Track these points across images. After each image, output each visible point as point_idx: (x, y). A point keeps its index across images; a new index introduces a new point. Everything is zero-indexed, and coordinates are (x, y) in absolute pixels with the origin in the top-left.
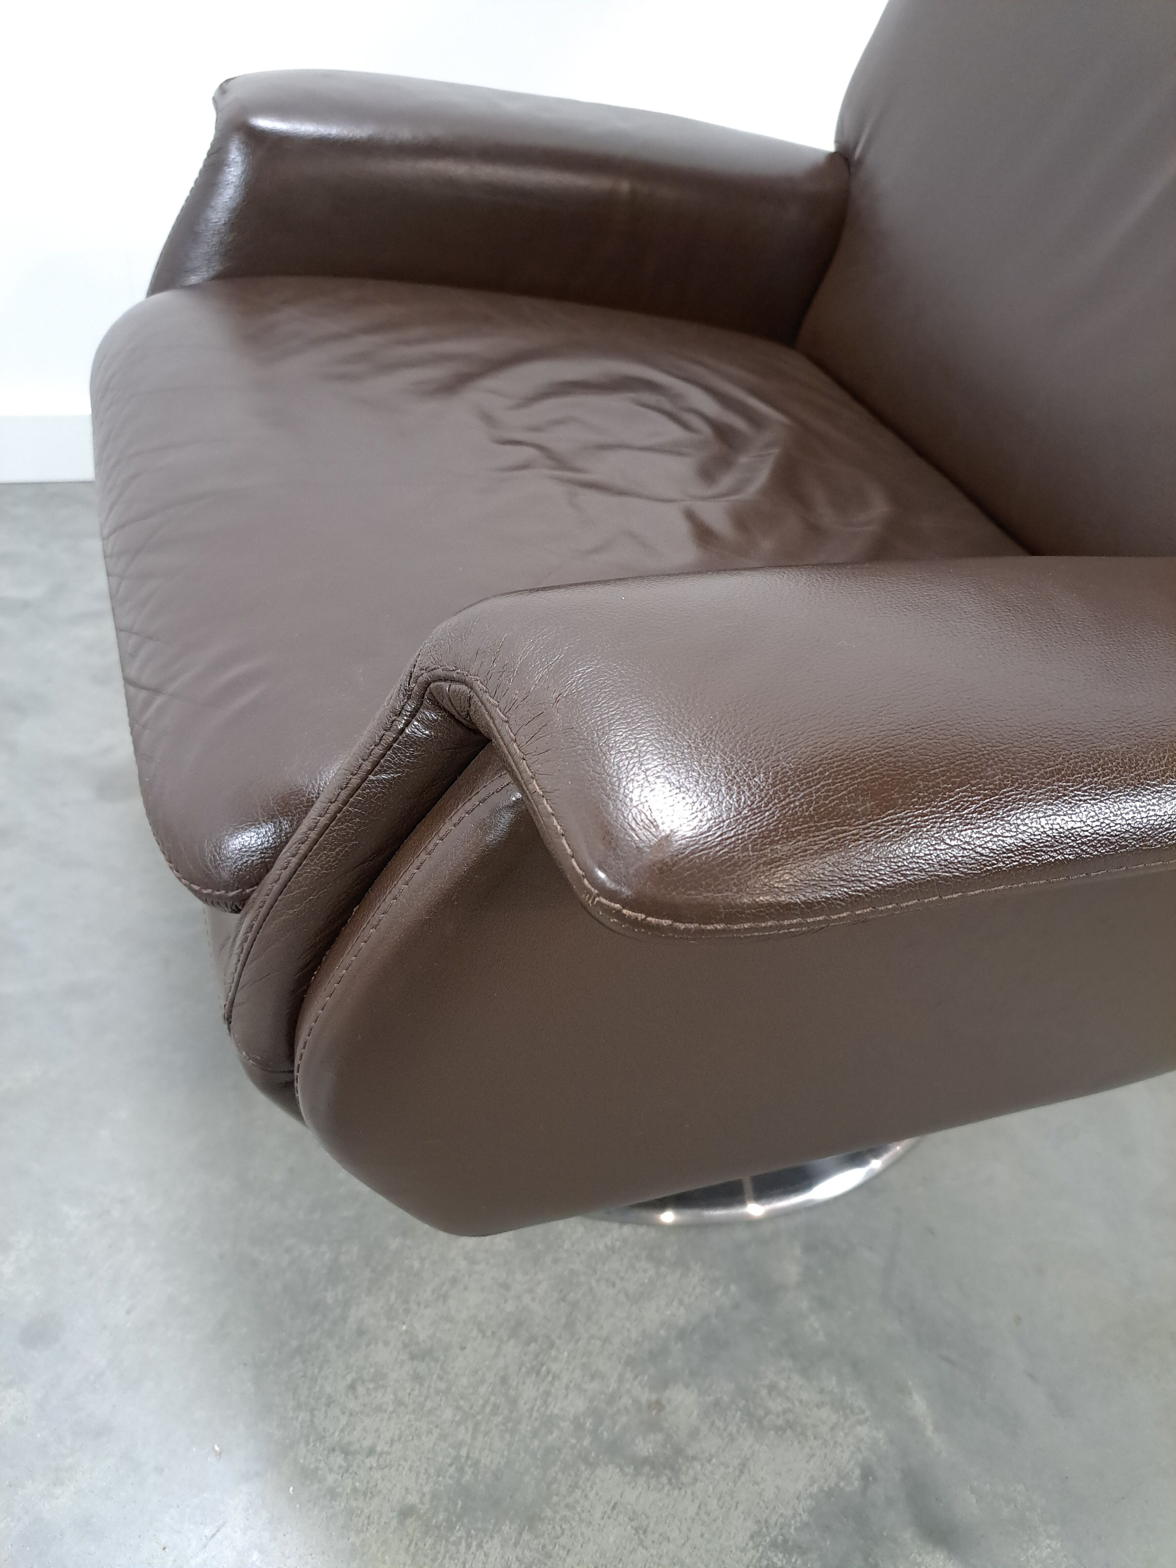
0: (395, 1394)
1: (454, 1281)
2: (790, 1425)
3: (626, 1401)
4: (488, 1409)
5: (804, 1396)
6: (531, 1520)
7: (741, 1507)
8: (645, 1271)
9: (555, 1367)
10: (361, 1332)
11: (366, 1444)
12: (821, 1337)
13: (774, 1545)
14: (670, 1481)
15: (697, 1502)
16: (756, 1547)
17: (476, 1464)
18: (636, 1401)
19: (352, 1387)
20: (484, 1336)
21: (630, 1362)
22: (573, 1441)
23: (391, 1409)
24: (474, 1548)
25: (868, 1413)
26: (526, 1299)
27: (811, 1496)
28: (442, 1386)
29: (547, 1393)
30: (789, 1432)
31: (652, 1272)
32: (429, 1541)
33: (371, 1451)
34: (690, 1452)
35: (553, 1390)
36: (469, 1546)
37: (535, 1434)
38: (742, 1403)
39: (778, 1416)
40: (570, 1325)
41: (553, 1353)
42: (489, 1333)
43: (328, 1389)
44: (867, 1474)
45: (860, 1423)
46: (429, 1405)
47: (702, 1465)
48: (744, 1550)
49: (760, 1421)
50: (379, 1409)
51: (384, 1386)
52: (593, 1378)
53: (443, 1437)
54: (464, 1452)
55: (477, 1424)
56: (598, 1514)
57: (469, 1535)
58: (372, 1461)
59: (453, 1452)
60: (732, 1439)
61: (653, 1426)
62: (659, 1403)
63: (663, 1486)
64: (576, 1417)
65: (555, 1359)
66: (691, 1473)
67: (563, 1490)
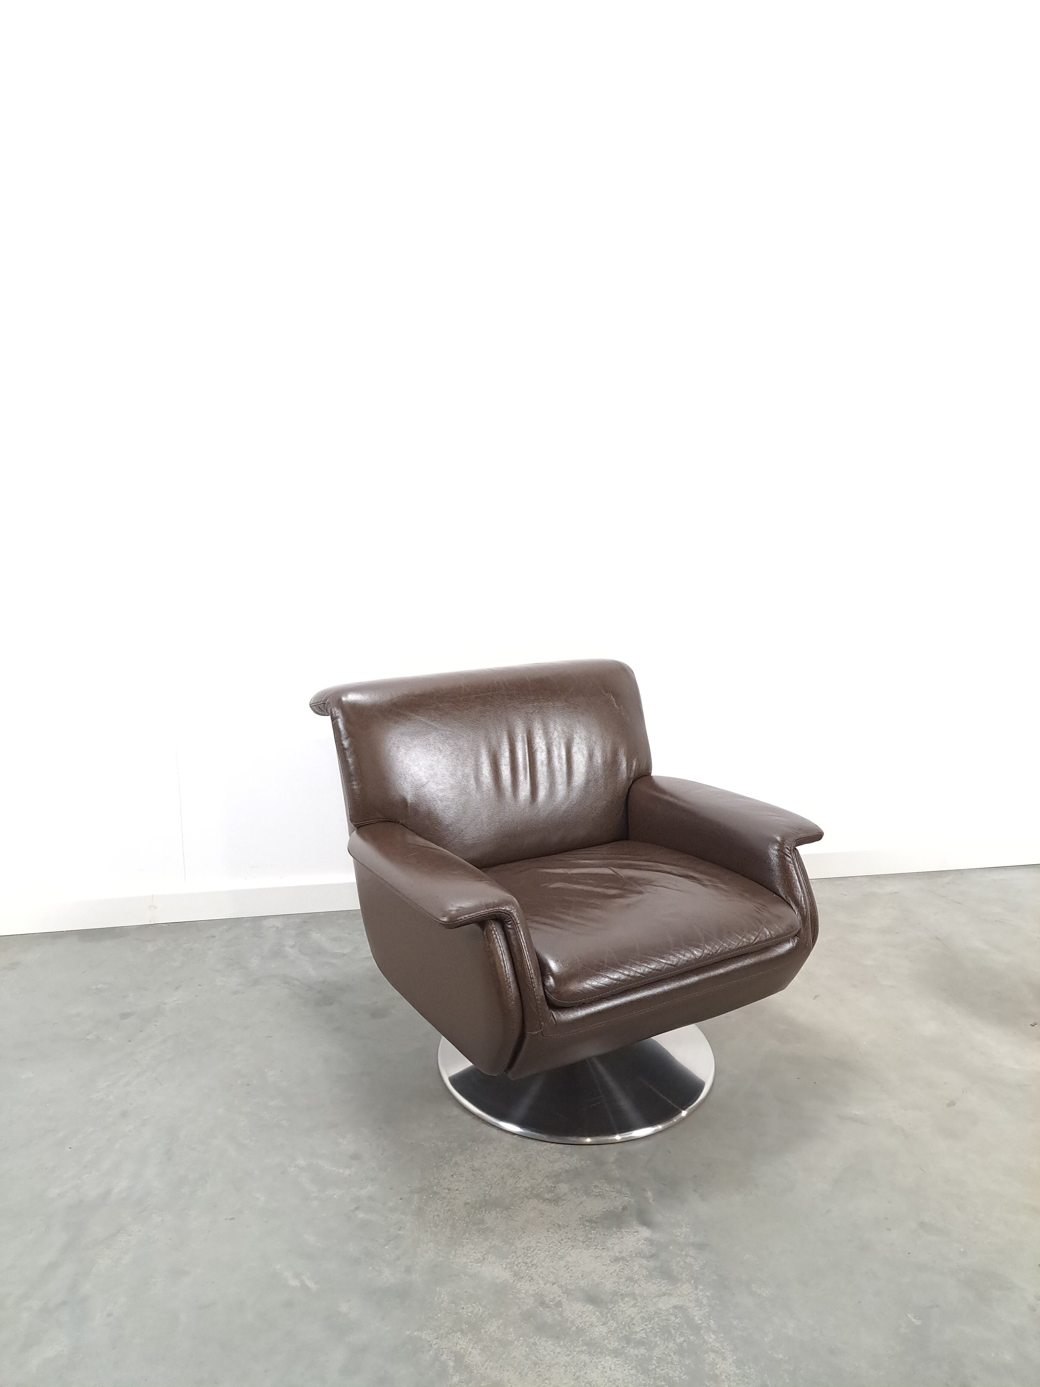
0: (466, 1178)
1: (489, 1154)
2: (600, 1195)
3: (543, 1185)
4: (496, 1184)
5: (607, 1189)
6: (507, 1208)
7: (577, 1212)
9: (520, 1176)
10: (456, 1163)
12: (618, 1175)
13: (587, 1221)
14: (554, 1204)
15: (563, 1210)
16: (580, 1221)
17: (490, 1195)
18: (547, 1186)
19: (452, 1176)
21: (547, 1177)
22: (524, 1193)
23: (464, 1181)
24: (487, 1212)
25: (629, 1195)
26: (513, 1159)
27: (603, 1211)
28: (481, 1177)
31: (560, 1156)
32: (473, 1210)
33: (457, 1190)
34: (563, 1198)
35: (519, 1181)
36: (485, 1212)
37: (511, 1190)
38: (584, 1189)
39: (597, 1193)
40: (527, 1167)
42: (499, 1167)
43: (444, 1175)
44: (624, 1208)
45: (626, 1197)
46: (477, 1181)
47: (567, 1202)
48: (576, 1221)
49: (590, 1193)
50: (460, 1181)
51: (463, 1176)
52: (533, 1179)
53: (480, 1189)
54: (487, 1192)
55: (493, 1187)
56: (529, 1209)
57: (486, 1210)
58: (457, 1192)
59: (483, 1192)
60: (579, 1197)
61: (552, 1192)
62: (554, 1186)
63: (552, 1205)
64: (526, 1188)
65: (521, 1174)
66: (562, 1203)
67: (518, 1203)
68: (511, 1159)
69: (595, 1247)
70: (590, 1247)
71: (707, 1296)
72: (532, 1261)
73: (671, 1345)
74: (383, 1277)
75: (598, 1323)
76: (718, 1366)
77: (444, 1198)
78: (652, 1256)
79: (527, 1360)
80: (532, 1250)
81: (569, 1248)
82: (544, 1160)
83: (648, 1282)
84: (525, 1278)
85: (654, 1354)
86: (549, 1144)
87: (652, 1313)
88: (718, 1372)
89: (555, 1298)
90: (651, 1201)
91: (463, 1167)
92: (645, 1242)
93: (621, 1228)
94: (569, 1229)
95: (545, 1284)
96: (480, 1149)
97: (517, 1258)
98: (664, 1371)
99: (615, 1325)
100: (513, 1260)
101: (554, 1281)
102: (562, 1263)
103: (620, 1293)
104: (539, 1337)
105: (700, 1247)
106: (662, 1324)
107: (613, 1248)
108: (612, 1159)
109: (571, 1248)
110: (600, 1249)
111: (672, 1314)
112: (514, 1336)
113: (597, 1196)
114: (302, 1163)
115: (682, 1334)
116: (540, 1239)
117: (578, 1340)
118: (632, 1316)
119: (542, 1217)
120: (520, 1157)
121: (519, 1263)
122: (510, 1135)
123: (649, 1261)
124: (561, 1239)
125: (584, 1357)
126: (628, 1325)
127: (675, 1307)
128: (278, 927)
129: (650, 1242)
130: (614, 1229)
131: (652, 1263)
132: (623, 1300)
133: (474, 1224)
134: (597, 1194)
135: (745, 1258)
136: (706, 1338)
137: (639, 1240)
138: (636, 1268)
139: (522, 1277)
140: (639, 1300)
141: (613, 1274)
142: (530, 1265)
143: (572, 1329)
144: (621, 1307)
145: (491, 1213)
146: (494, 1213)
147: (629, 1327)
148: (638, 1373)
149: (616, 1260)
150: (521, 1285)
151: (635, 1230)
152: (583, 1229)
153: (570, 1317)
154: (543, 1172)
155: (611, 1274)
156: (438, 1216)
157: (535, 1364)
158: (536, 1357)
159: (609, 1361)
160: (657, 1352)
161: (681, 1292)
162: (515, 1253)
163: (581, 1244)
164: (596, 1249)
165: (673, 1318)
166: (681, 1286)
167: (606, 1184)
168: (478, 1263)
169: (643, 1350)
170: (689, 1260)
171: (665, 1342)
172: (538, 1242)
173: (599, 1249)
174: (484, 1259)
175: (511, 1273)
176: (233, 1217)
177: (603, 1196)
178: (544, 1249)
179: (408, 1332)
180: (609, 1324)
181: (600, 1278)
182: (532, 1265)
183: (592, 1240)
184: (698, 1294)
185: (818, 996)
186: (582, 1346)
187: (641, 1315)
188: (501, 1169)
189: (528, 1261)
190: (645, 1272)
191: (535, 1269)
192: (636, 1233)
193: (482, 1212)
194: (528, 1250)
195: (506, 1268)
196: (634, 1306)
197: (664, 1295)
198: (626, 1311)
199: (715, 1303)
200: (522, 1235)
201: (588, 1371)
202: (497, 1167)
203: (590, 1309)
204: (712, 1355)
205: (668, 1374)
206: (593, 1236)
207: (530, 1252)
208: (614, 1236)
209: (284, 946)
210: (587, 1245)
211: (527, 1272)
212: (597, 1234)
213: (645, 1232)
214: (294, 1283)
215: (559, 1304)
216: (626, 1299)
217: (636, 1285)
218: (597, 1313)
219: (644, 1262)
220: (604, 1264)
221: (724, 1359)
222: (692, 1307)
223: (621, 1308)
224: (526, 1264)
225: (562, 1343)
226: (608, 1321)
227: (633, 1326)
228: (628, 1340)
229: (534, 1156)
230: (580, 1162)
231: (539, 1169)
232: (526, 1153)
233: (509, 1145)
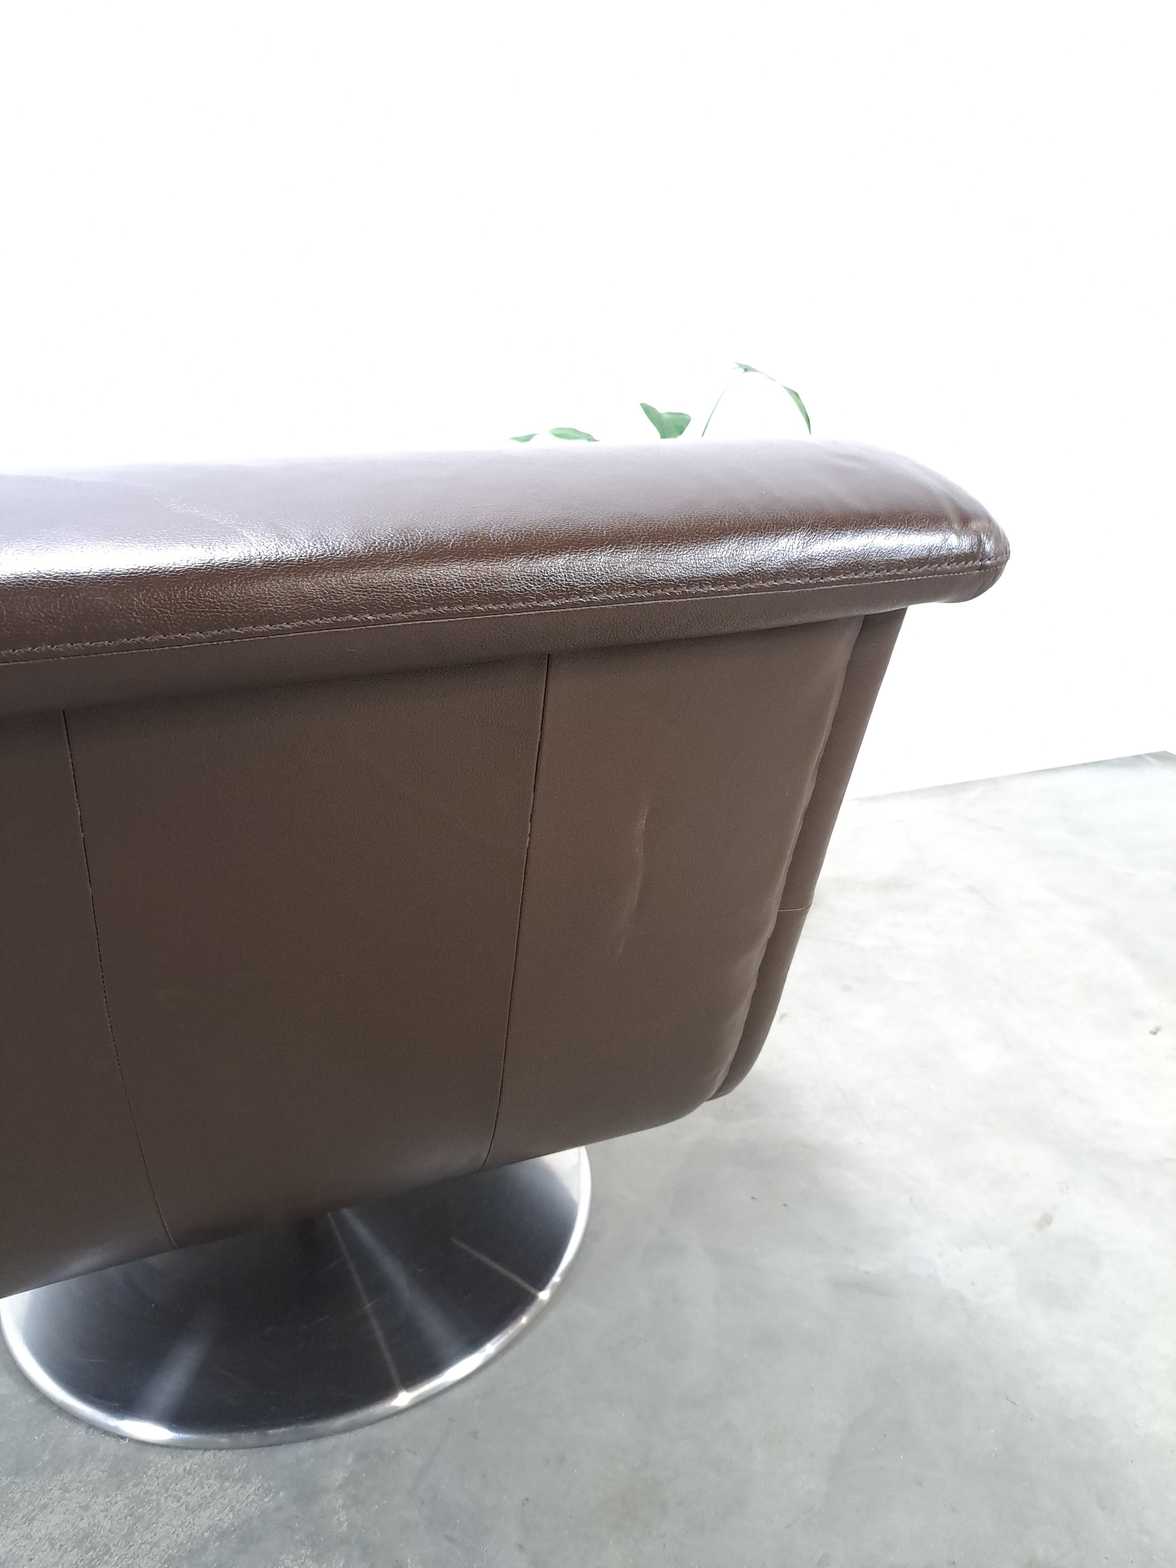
68: (94, 1516)
82: (176, 1504)
108: (339, 1476)
120: (120, 1504)
122: (114, 1440)
154: (163, 1545)
167: (309, 1562)
188: (59, 1555)
202: (52, 1545)
229: (154, 1497)
230: (262, 1499)
231: (156, 1538)
232: (137, 1491)
233: (103, 1471)
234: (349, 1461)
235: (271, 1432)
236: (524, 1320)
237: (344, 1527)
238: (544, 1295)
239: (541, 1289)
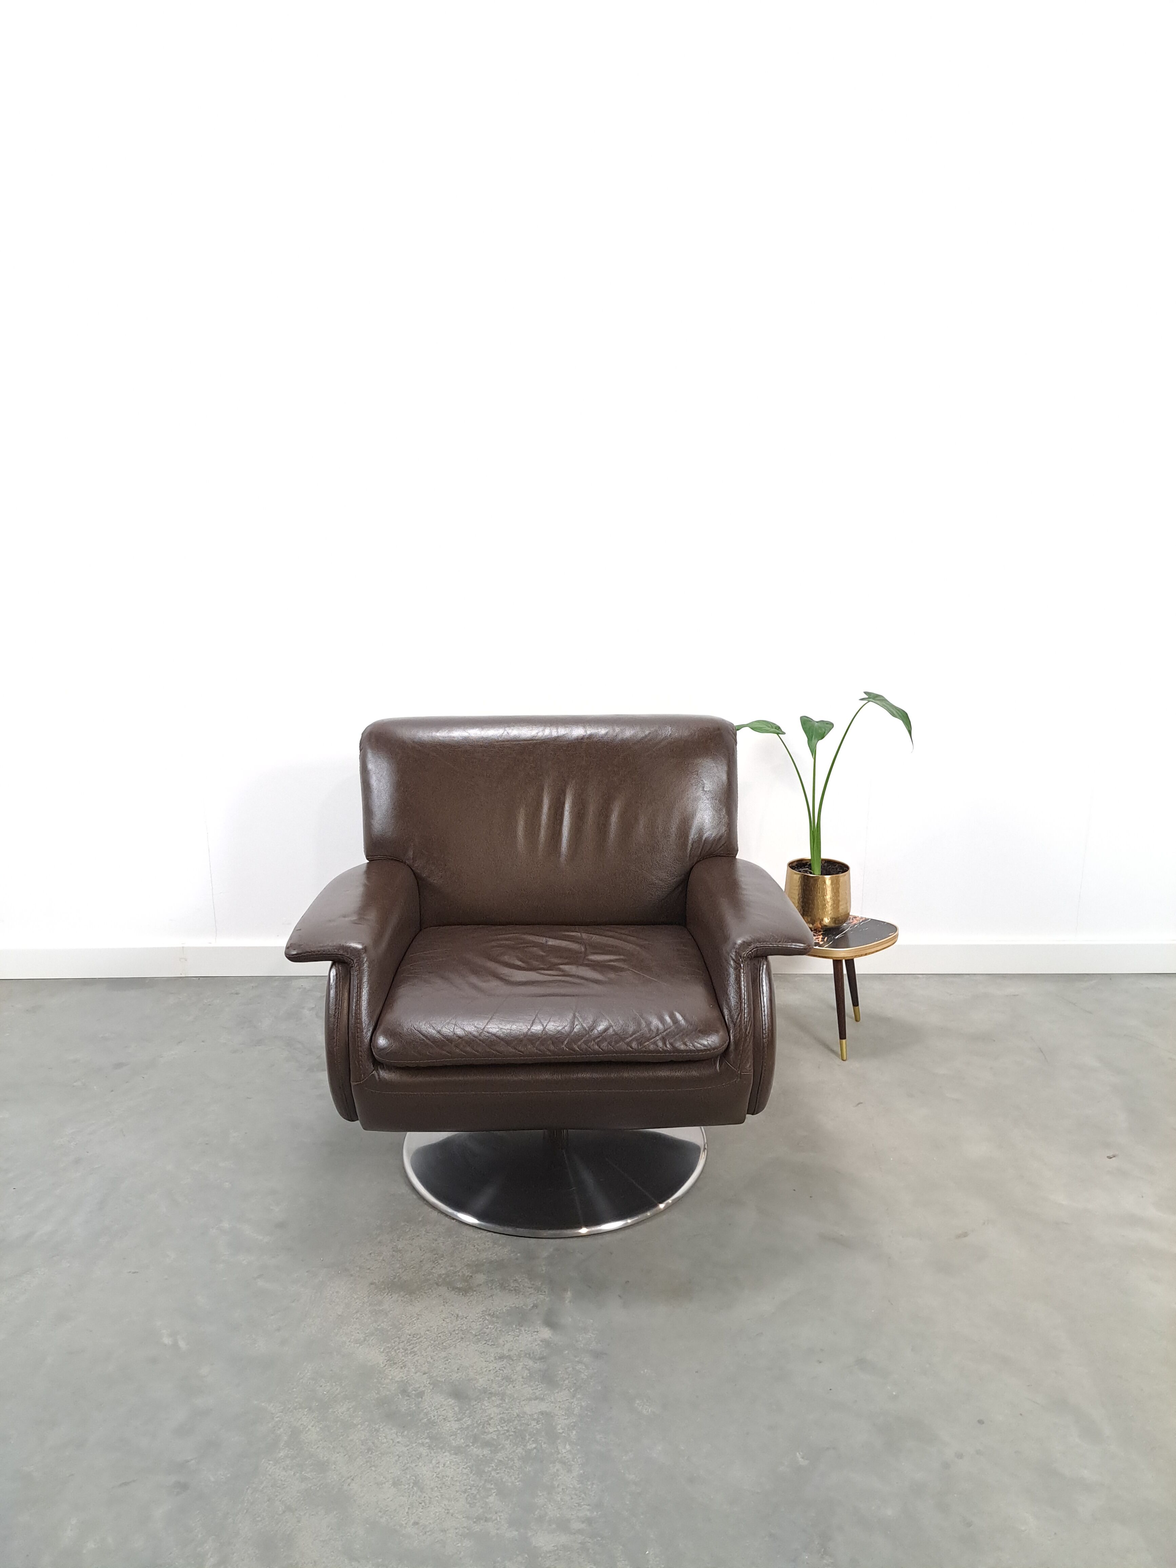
0: (383, 1258)
1: (418, 1236)
3: (460, 1274)
4: (412, 1267)
5: (526, 1285)
6: (411, 1293)
8: (488, 1245)
9: (440, 1262)
10: (380, 1242)
11: (368, 1267)
13: (489, 1315)
14: (463, 1294)
15: (469, 1301)
17: (401, 1278)
18: (464, 1274)
19: (370, 1254)
20: (421, 1250)
21: (468, 1265)
22: (436, 1279)
23: (380, 1261)
24: (389, 1294)
25: (547, 1293)
28: (400, 1259)
29: (434, 1267)
30: (514, 1292)
32: (376, 1290)
33: (369, 1269)
34: (474, 1289)
35: (436, 1267)
37: (424, 1275)
38: (502, 1282)
41: (442, 1258)
43: (362, 1253)
44: (534, 1307)
45: (542, 1295)
46: (393, 1262)
47: (477, 1293)
48: (478, 1314)
49: (505, 1287)
50: (376, 1260)
51: (381, 1256)
52: (451, 1267)
53: (393, 1270)
54: (398, 1275)
55: (407, 1269)
56: (433, 1296)
57: (389, 1292)
58: (368, 1271)
59: (394, 1274)
60: (492, 1289)
61: (466, 1281)
62: (471, 1276)
63: (460, 1294)
64: (440, 1274)
65: (442, 1260)
66: (472, 1294)
67: (426, 1289)
68: (438, 1244)
69: (485, 1342)
70: (480, 1341)
71: (581, 1406)
72: (412, 1349)
73: (520, 1450)
74: (256, 1346)
75: (452, 1419)
76: (560, 1477)
77: (352, 1275)
78: (542, 1359)
79: (362, 1445)
80: (418, 1337)
81: (458, 1339)
82: (473, 1248)
83: (525, 1384)
84: (398, 1365)
85: (496, 1457)
86: (486, 1232)
87: (514, 1415)
88: (556, 1483)
89: (419, 1387)
90: (567, 1302)
91: (385, 1246)
92: (541, 1343)
93: (522, 1326)
94: (466, 1320)
95: (416, 1373)
96: (411, 1230)
97: (399, 1343)
98: (498, 1475)
99: (469, 1423)
100: (393, 1345)
101: (426, 1371)
102: (443, 1354)
103: (489, 1392)
104: (384, 1424)
105: (597, 1355)
106: (519, 1428)
107: (504, 1345)
108: (545, 1254)
109: (459, 1340)
110: (490, 1344)
111: (534, 1420)
112: (360, 1420)
113: (512, 1290)
114: (226, 1225)
115: (535, 1441)
116: (431, 1327)
117: (424, 1432)
118: (492, 1416)
119: (444, 1305)
120: (450, 1242)
121: (399, 1349)
122: (449, 1220)
123: (536, 1363)
124: (453, 1330)
125: (424, 1451)
126: (483, 1425)
127: (542, 1413)
128: (305, 988)
129: (547, 1343)
130: (514, 1326)
131: (538, 1365)
132: (488, 1398)
133: (370, 1305)
134: (512, 1289)
135: (642, 1372)
136: (560, 1448)
137: (535, 1340)
138: (519, 1368)
139: (395, 1364)
140: (507, 1401)
141: (492, 1371)
142: (409, 1352)
143: (423, 1421)
144: (485, 1405)
145: (393, 1295)
146: (395, 1296)
147: (483, 1427)
148: (471, 1473)
149: (501, 1357)
150: (390, 1370)
151: (536, 1330)
152: (481, 1323)
153: (426, 1409)
154: (466, 1260)
155: (490, 1371)
156: (337, 1292)
157: (369, 1450)
158: (373, 1443)
159: (446, 1458)
160: (500, 1456)
161: (555, 1399)
162: (399, 1338)
163: (471, 1337)
164: (485, 1343)
165: (534, 1423)
166: (558, 1393)
167: (526, 1280)
168: (357, 1344)
169: (486, 1451)
170: (579, 1367)
171: (514, 1446)
172: (428, 1330)
173: (488, 1344)
174: (365, 1340)
175: (386, 1358)
176: (137, 1271)
177: (518, 1292)
178: (431, 1338)
179: (256, 1402)
180: (464, 1420)
181: (476, 1374)
182: (411, 1353)
183: (486, 1334)
184: (572, 1402)
185: (862, 1103)
186: (426, 1439)
187: (501, 1416)
188: (423, 1253)
189: (409, 1348)
190: (526, 1373)
191: (413, 1356)
192: (536, 1333)
193: (384, 1293)
194: (413, 1337)
195: (383, 1352)
196: (498, 1406)
197: (536, 1399)
198: (487, 1411)
199: (587, 1414)
200: (415, 1321)
201: (420, 1464)
203: (451, 1403)
204: (558, 1466)
205: (502, 1479)
206: (488, 1331)
207: (415, 1339)
208: (510, 1333)
209: (303, 1008)
210: (478, 1339)
211: (403, 1358)
212: (493, 1329)
213: (546, 1333)
214: (167, 1341)
215: (421, 1395)
216: (493, 1398)
217: (511, 1385)
218: (456, 1409)
219: (531, 1363)
220: (486, 1360)
221: (569, 1471)
222: (559, 1414)
223: (483, 1407)
224: (405, 1351)
225: (406, 1432)
226: (464, 1418)
227: (488, 1426)
228: (476, 1439)
229: (464, 1243)
230: (510, 1254)
231: (463, 1257)
232: (457, 1239)
233: (443, 1229)
234: (551, 1250)
235: (518, 1229)
236: (649, 1214)
237: (544, 1272)
238: (662, 1206)
239: (661, 1203)
